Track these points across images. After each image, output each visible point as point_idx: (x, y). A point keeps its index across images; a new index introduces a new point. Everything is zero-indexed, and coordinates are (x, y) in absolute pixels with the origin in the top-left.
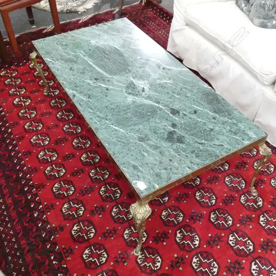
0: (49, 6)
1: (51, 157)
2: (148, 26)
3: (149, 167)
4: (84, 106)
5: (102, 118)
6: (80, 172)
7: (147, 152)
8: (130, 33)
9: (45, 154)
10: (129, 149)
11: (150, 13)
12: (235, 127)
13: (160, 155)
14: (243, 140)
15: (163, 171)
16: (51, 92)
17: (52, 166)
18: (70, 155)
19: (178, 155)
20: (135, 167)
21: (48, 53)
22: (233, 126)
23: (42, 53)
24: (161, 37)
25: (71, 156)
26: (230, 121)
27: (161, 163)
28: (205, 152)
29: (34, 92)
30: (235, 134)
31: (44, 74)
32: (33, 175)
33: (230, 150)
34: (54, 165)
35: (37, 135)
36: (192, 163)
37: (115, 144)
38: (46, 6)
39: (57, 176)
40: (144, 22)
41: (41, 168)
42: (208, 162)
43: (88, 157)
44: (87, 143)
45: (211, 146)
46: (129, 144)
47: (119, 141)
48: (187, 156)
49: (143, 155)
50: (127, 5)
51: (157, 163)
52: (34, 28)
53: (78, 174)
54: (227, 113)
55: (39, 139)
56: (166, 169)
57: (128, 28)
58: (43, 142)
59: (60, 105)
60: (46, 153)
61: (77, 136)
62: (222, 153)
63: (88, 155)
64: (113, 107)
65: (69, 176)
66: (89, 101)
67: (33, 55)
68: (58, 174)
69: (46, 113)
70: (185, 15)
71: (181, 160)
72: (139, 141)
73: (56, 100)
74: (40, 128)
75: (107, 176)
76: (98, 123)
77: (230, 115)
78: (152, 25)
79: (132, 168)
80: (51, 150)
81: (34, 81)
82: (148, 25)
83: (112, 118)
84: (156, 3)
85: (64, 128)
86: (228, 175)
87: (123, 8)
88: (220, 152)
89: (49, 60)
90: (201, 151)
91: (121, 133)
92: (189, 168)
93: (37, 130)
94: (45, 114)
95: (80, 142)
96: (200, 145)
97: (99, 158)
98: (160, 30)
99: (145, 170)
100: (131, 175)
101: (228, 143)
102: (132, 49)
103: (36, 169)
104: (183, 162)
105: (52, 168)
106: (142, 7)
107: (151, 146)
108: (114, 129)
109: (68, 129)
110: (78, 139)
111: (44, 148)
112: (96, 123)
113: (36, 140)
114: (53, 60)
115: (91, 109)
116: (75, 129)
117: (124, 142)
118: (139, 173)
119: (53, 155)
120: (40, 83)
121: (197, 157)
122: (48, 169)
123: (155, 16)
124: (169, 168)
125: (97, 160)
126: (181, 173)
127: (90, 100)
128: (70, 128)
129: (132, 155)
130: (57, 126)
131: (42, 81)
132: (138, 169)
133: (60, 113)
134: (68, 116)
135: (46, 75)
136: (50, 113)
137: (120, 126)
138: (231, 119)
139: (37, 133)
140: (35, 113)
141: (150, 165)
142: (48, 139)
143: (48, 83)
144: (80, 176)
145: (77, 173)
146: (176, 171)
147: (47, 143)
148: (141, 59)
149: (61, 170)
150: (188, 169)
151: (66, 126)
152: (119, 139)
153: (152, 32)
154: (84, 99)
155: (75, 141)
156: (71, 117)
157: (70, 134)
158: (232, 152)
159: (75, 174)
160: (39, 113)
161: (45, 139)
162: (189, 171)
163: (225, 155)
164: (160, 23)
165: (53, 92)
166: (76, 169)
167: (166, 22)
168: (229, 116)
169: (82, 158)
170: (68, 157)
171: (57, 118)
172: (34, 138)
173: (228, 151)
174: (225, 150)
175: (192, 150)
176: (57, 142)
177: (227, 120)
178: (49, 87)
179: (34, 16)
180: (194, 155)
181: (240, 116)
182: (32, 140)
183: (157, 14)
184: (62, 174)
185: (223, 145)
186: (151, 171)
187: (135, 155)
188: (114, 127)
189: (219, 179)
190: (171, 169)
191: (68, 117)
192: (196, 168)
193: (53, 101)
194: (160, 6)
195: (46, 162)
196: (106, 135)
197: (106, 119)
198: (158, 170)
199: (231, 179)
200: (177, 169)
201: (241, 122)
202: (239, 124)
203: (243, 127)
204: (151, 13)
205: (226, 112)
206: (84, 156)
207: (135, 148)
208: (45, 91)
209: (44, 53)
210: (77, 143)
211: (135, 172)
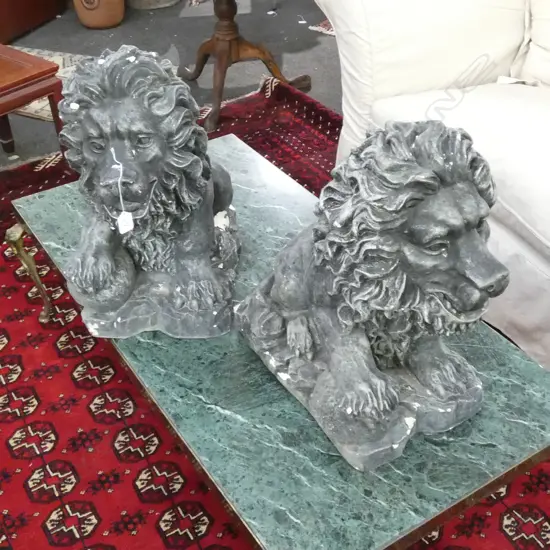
0: (48, 108)
1: (60, 483)
2: (283, 146)
3: (314, 513)
4: (144, 359)
5: (191, 389)
6: (136, 520)
7: (306, 472)
8: (245, 172)
9: (46, 478)
10: (261, 469)
11: (285, 114)
12: (518, 395)
13: (339, 478)
14: (543, 428)
15: (352, 524)
16: (56, 315)
17: (63, 508)
18: (108, 477)
19: (385, 477)
20: (280, 517)
21: (51, 228)
22: (512, 394)
23: (35, 228)
24: (316, 170)
25: (111, 479)
26: (505, 381)
27: (344, 500)
28: (450, 465)
29: (17, 317)
30: (522, 413)
31: (39, 270)
32: (14, 536)
33: (512, 457)
34: (67, 507)
35: (24, 428)
36: (421, 497)
37: (225, 456)
38: (42, 109)
39: (78, 536)
40: (273, 136)
41: (37, 514)
42: (462, 493)
43: (153, 479)
44: (149, 442)
45: (465, 449)
46: (261, 453)
47: (235, 447)
48: (408, 480)
49: (297, 482)
50: (229, 98)
51: (335, 501)
52: (14, 162)
53: (131, 526)
54: (494, 361)
55: (28, 439)
56: (357, 517)
57: (239, 159)
58: (39, 446)
59: (81, 347)
60: (47, 475)
61: (124, 424)
62: (496, 467)
63: (153, 474)
64: (214, 356)
65: (106, 534)
66: (156, 346)
67: (15, 232)
68: (79, 529)
69: (47, 371)
70: (370, 120)
71: (393, 491)
72: (285, 443)
73: (69, 334)
74: (31, 410)
75: (203, 529)
76: (180, 400)
77: (504, 365)
78: (292, 141)
79: (271, 519)
80: (59, 466)
81: (14, 290)
82: (283, 142)
83: (212, 387)
84: (298, 91)
85: (92, 407)
86: (509, 511)
87: (223, 105)
88: (488, 463)
89: (53, 245)
90: (442, 463)
91: (238, 426)
92: (416, 511)
93: (24, 416)
94: (45, 372)
95: (132, 442)
96: (438, 448)
97: (181, 480)
98: (311, 153)
99: (305, 523)
100: (271, 538)
101: (507, 440)
102: (253, 210)
103: (22, 520)
104: (400, 496)
105: (63, 515)
106: (265, 102)
107: (314, 457)
108: (220, 415)
109: (102, 407)
110: (127, 432)
111: (41, 461)
112: (176, 401)
113: (23, 441)
114: (63, 244)
115: (161, 364)
116: (119, 407)
117: (248, 451)
118: (291, 533)
119: (64, 479)
120: (30, 295)
121: (433, 479)
122: (54, 516)
123: (298, 120)
124: (365, 513)
125: (177, 487)
126: (398, 525)
127: (158, 343)
128: (107, 405)
129: (270, 484)
130: (74, 401)
131: (34, 290)
132: (286, 520)
133: (80, 369)
134: (100, 374)
135: (45, 273)
136: (57, 370)
137: (236, 408)
138: (507, 375)
139: (23, 421)
140: (20, 370)
141: (316, 508)
142: (53, 437)
143: (50, 293)
144: (134, 533)
145: (126, 524)
146: (384, 520)
147: (50, 446)
148: (277, 232)
149: (85, 519)
150: (413, 514)
151: (97, 401)
152: (235, 443)
153: (294, 159)
154: (142, 340)
155: (121, 438)
156: (108, 377)
157: (108, 420)
158: (519, 461)
159: (121, 526)
160: (29, 369)
161: (46, 437)
162: (418, 521)
163: (502, 470)
164: (310, 138)
165: (63, 316)
166: (124, 513)
167: (325, 134)
168: (502, 368)
169: (138, 483)
170: (102, 483)
171: (74, 379)
172: (18, 435)
173: (508, 460)
174: (502, 458)
175: (419, 461)
176: (74, 444)
177: (498, 377)
178: (53, 302)
179: (14, 134)
180: (425, 476)
181: (527, 365)
182: (11, 442)
183: (302, 117)
184: (90, 529)
185: (494, 446)
186: (322, 526)
187: (276, 481)
188: (222, 411)
189: (489, 520)
190: (370, 516)
191: (100, 378)
192: (434, 511)
193: (63, 339)
194: (308, 98)
195: (46, 500)
196: (201, 432)
197: (200, 391)
198: (339, 520)
199: (517, 520)
200: (386, 516)
201: (531, 381)
202: (527, 386)
203: (539, 395)
204: (289, 114)
205: (493, 357)
206: (144, 476)
207: (277, 465)
208: (43, 313)
209: (40, 228)
210: (126, 445)
211: (280, 530)
